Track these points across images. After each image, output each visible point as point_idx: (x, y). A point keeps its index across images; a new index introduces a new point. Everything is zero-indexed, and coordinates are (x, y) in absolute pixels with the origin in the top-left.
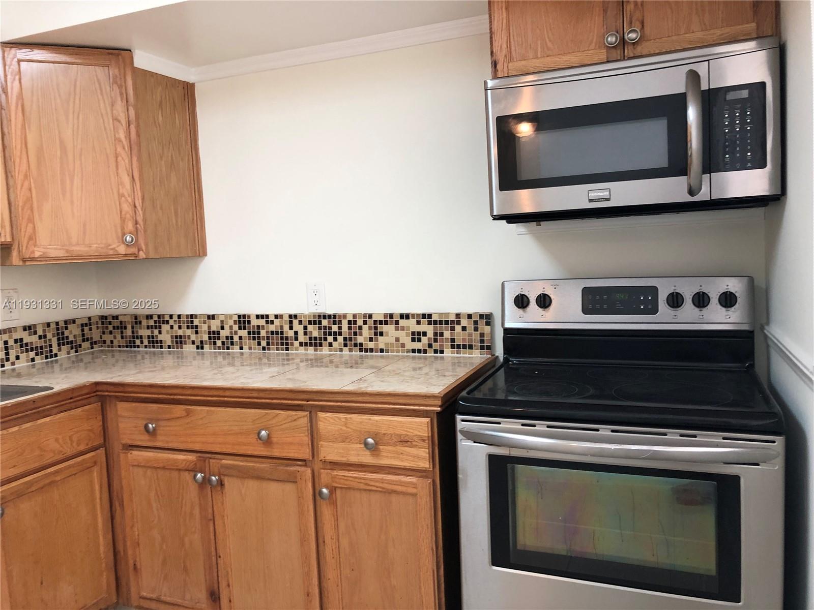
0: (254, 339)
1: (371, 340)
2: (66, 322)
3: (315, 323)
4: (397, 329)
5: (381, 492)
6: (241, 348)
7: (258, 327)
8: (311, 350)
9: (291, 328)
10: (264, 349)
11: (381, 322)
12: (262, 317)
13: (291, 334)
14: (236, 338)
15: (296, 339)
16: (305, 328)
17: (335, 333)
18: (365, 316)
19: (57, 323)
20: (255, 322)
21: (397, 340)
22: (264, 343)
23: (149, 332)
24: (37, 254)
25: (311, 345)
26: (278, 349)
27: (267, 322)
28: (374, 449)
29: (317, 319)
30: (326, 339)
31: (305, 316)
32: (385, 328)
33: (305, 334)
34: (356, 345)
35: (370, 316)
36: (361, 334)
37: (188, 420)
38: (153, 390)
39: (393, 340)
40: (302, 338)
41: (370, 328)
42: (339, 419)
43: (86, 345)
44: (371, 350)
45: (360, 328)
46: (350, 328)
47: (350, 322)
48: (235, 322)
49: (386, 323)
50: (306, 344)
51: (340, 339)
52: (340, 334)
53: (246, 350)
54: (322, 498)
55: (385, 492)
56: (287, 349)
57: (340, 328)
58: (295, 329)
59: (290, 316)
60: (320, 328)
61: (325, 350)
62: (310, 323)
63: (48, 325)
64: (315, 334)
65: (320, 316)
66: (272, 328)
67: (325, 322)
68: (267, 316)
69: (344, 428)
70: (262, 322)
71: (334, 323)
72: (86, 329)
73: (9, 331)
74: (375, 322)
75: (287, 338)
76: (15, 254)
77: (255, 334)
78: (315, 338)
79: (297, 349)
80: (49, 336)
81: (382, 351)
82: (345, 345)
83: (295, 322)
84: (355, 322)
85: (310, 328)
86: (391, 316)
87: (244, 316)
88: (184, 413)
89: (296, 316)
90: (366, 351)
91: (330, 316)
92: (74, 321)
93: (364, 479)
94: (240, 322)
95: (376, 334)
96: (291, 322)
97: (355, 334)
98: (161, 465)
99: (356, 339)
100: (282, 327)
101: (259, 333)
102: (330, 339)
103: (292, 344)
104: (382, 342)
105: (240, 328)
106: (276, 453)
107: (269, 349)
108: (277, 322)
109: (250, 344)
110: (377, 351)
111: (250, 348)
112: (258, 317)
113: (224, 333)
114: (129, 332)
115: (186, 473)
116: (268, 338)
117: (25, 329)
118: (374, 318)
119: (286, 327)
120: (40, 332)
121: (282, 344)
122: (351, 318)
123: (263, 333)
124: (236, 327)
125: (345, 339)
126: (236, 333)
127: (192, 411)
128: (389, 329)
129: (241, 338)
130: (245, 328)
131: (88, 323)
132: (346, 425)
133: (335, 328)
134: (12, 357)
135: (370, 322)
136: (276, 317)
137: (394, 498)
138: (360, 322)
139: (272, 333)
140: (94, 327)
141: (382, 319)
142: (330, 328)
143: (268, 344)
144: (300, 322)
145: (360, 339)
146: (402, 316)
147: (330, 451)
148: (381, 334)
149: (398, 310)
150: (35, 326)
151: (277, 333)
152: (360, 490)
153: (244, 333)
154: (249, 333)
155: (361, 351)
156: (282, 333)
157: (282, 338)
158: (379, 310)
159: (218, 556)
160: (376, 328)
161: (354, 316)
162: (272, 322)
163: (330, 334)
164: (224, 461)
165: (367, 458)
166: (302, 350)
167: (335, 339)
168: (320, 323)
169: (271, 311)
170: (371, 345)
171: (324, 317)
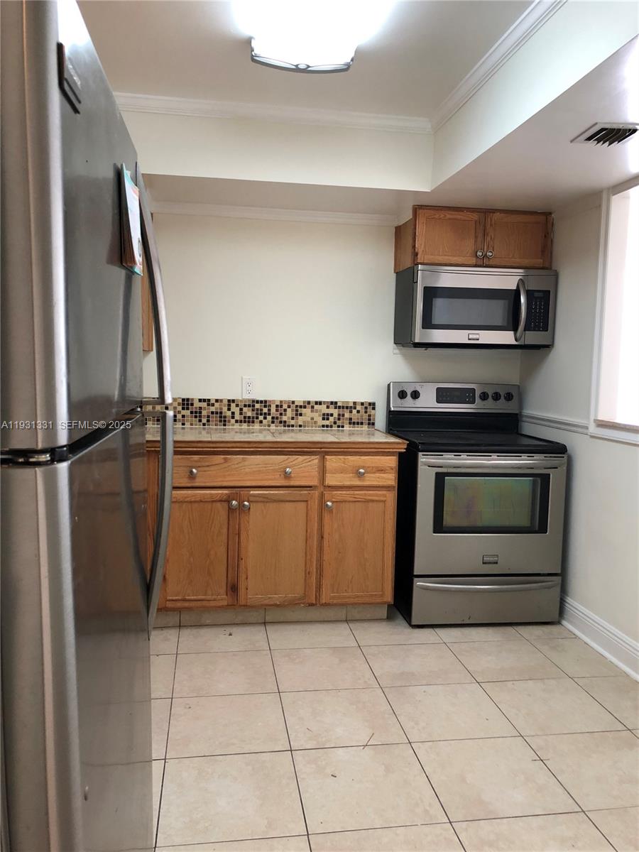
0: (196, 417)
1: (293, 418)
3: (249, 406)
4: (312, 411)
6: (183, 424)
7: (200, 408)
8: (245, 426)
9: (229, 409)
10: (204, 424)
11: (301, 407)
12: (204, 400)
13: (229, 414)
15: (233, 417)
16: (241, 409)
17: (265, 414)
18: (289, 402)
20: (197, 404)
21: (312, 419)
22: (204, 420)
25: (245, 422)
26: (216, 425)
27: (208, 405)
28: (360, 476)
29: (252, 404)
30: (257, 418)
31: (241, 401)
32: (303, 411)
33: (241, 414)
34: (281, 422)
35: (293, 402)
36: (285, 415)
37: (226, 465)
38: (200, 445)
39: (309, 419)
40: (237, 417)
41: (292, 411)
42: (340, 459)
44: (293, 426)
45: (285, 410)
46: (277, 411)
47: (277, 406)
48: (179, 404)
49: (305, 407)
50: (241, 421)
51: (269, 418)
52: (269, 414)
53: (187, 425)
55: (365, 502)
56: (225, 425)
57: (269, 410)
58: (232, 410)
59: (229, 401)
60: (253, 410)
61: (257, 426)
62: (245, 406)
64: (249, 414)
65: (253, 401)
66: (213, 409)
67: (257, 406)
68: (209, 400)
69: (343, 465)
70: (204, 405)
71: (265, 406)
74: (297, 406)
75: (225, 417)
77: (197, 414)
78: (249, 417)
79: (233, 425)
81: (300, 426)
82: (273, 422)
83: (233, 405)
84: (281, 406)
85: (245, 409)
86: (309, 403)
87: (188, 400)
88: (223, 461)
89: (233, 401)
90: (289, 426)
91: (261, 402)
93: (354, 495)
94: (183, 404)
95: (297, 415)
96: (229, 405)
97: (281, 414)
98: (198, 499)
99: (281, 418)
100: (221, 409)
101: (200, 413)
102: (261, 418)
103: (229, 421)
104: (300, 420)
105: (183, 409)
106: (292, 483)
107: (209, 425)
108: (217, 405)
109: (192, 421)
110: (296, 427)
111: (192, 424)
112: (200, 400)
115: (219, 504)
116: (208, 417)
118: (296, 404)
119: (225, 409)
121: (221, 421)
122: (279, 404)
123: (204, 413)
124: (180, 408)
125: (273, 418)
126: (179, 412)
127: (230, 459)
128: (307, 411)
129: (183, 416)
130: (188, 409)
132: (344, 463)
133: (265, 410)
135: (293, 407)
136: (217, 401)
137: (371, 504)
138: (285, 406)
139: (212, 413)
141: (302, 404)
142: (261, 410)
143: (208, 421)
144: (237, 406)
145: (284, 418)
146: (316, 403)
147: (331, 480)
148: (301, 415)
149: (313, 399)
151: (217, 413)
152: (349, 502)
153: (187, 413)
154: (192, 413)
155: (285, 426)
156: (221, 413)
157: (221, 417)
158: (299, 398)
160: (297, 411)
161: (281, 402)
162: (213, 405)
163: (261, 414)
164: (252, 492)
166: (237, 426)
167: (265, 418)
168: (254, 406)
169: (213, 397)
170: (293, 422)
171: (257, 402)
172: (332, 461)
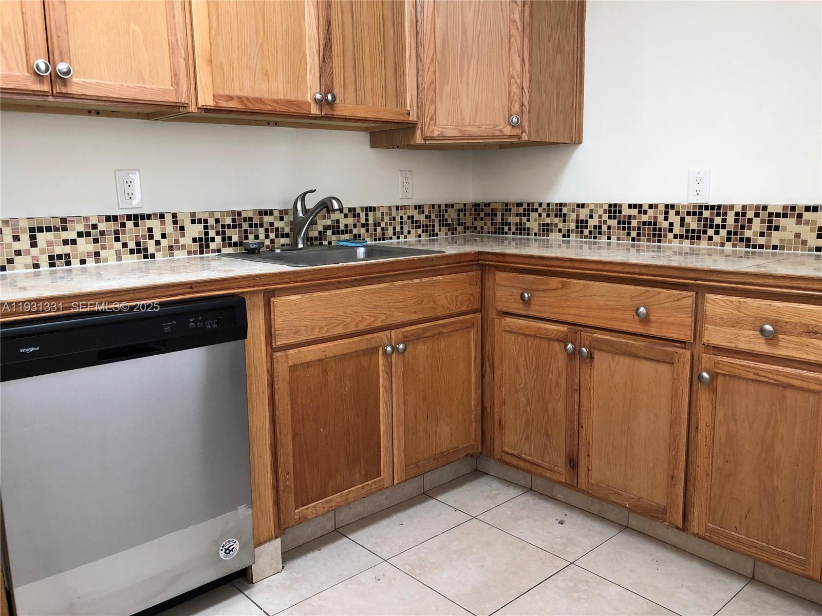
0: (624, 229)
1: (762, 234)
2: (446, 206)
3: (694, 214)
4: (799, 223)
5: (773, 384)
6: (609, 238)
7: (630, 217)
8: (686, 244)
9: (666, 219)
10: (633, 239)
11: (778, 215)
12: (635, 206)
13: (666, 225)
14: (605, 228)
15: (671, 231)
16: (683, 219)
17: (717, 226)
18: (757, 207)
19: (440, 206)
20: (626, 212)
21: (798, 235)
22: (634, 234)
23: (517, 220)
24: (436, 134)
25: (687, 238)
26: (648, 241)
27: (640, 212)
28: (771, 338)
29: (698, 211)
30: (705, 232)
31: (683, 206)
32: (782, 222)
33: (682, 225)
34: (741, 240)
35: (765, 208)
36: (750, 228)
37: (563, 292)
39: (792, 236)
40: (677, 230)
41: (763, 221)
42: (732, 302)
43: (460, 228)
44: (761, 247)
45: (750, 221)
46: (736, 221)
47: (737, 214)
48: (605, 212)
49: (785, 216)
50: (681, 237)
51: (723, 233)
52: (724, 227)
53: (614, 240)
54: (702, 382)
55: (778, 386)
56: (659, 241)
57: (724, 220)
58: (670, 220)
59: (667, 206)
60: (699, 220)
61: (704, 244)
62: (688, 214)
63: (433, 206)
64: (694, 226)
65: (701, 207)
66: (645, 218)
67: (706, 214)
68: (641, 206)
69: (736, 312)
70: (634, 212)
71: (718, 215)
72: (462, 214)
73: (404, 208)
74: (770, 214)
75: (660, 229)
76: (418, 132)
77: (625, 225)
78: (693, 231)
79: (670, 242)
80: (433, 216)
81: (775, 247)
82: (729, 240)
83: (672, 213)
84: (744, 214)
85: (688, 219)
86: (793, 208)
87: (615, 205)
88: (560, 286)
89: (673, 206)
90: (754, 247)
91: (713, 207)
92: (452, 206)
93: (754, 368)
94: (610, 212)
95: (769, 228)
96: (667, 213)
97: (743, 227)
98: (532, 333)
99: (742, 233)
100: (656, 218)
101: (630, 223)
102: (711, 232)
103: (665, 236)
104: (776, 237)
105: (610, 218)
106: (653, 331)
107: (639, 240)
108: (651, 212)
109: (619, 234)
110: (768, 248)
111: (618, 239)
112: (630, 206)
113: (592, 223)
114: (498, 219)
115: (556, 344)
116: (639, 229)
117: (416, 207)
118: (769, 210)
119: (661, 218)
120: (427, 213)
121: (654, 235)
122: (740, 210)
123: (634, 223)
124: (605, 217)
125: (729, 233)
126: (605, 222)
127: (569, 284)
128: (789, 224)
129: (609, 228)
130: (615, 218)
131: (463, 209)
132: (738, 309)
133: (718, 220)
134: (405, 231)
135: (764, 215)
136: (651, 206)
137: (789, 393)
138: (750, 214)
139: (644, 223)
140: (468, 213)
141: (780, 211)
142: (712, 220)
143: (638, 235)
144: (677, 213)
145: (748, 234)
146: (807, 209)
147: (714, 335)
148: (777, 228)
149: (802, 201)
150: (423, 206)
151: (650, 223)
152: (748, 379)
153: (613, 223)
154: (619, 223)
155: (747, 246)
156: (655, 224)
157: (654, 230)
158: (776, 201)
159: (580, 426)
160: (770, 221)
161: (744, 207)
162: (645, 212)
163: (711, 227)
164: (595, 335)
165: (761, 347)
166: (676, 243)
167: (717, 233)
168: (701, 214)
169: (645, 201)
170: (762, 241)
171: (707, 208)
172: (716, 304)
